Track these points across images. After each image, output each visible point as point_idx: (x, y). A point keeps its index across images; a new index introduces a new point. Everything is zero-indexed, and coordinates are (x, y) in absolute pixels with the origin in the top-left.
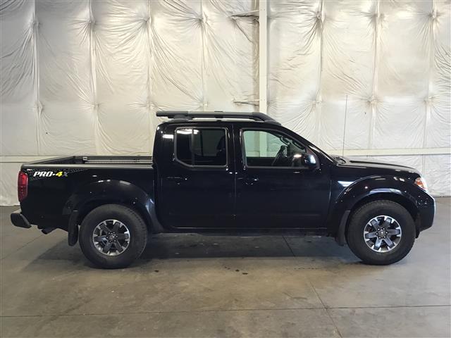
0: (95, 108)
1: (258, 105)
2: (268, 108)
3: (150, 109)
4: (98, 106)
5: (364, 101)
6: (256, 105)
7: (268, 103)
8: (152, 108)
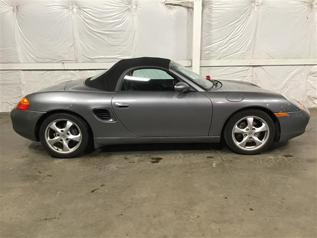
0: (13, 11)
1: (192, 8)
2: (202, 10)
3: (73, 12)
4: (17, 9)
5: (307, 3)
6: (190, 8)
7: (203, 5)
8: (75, 10)
